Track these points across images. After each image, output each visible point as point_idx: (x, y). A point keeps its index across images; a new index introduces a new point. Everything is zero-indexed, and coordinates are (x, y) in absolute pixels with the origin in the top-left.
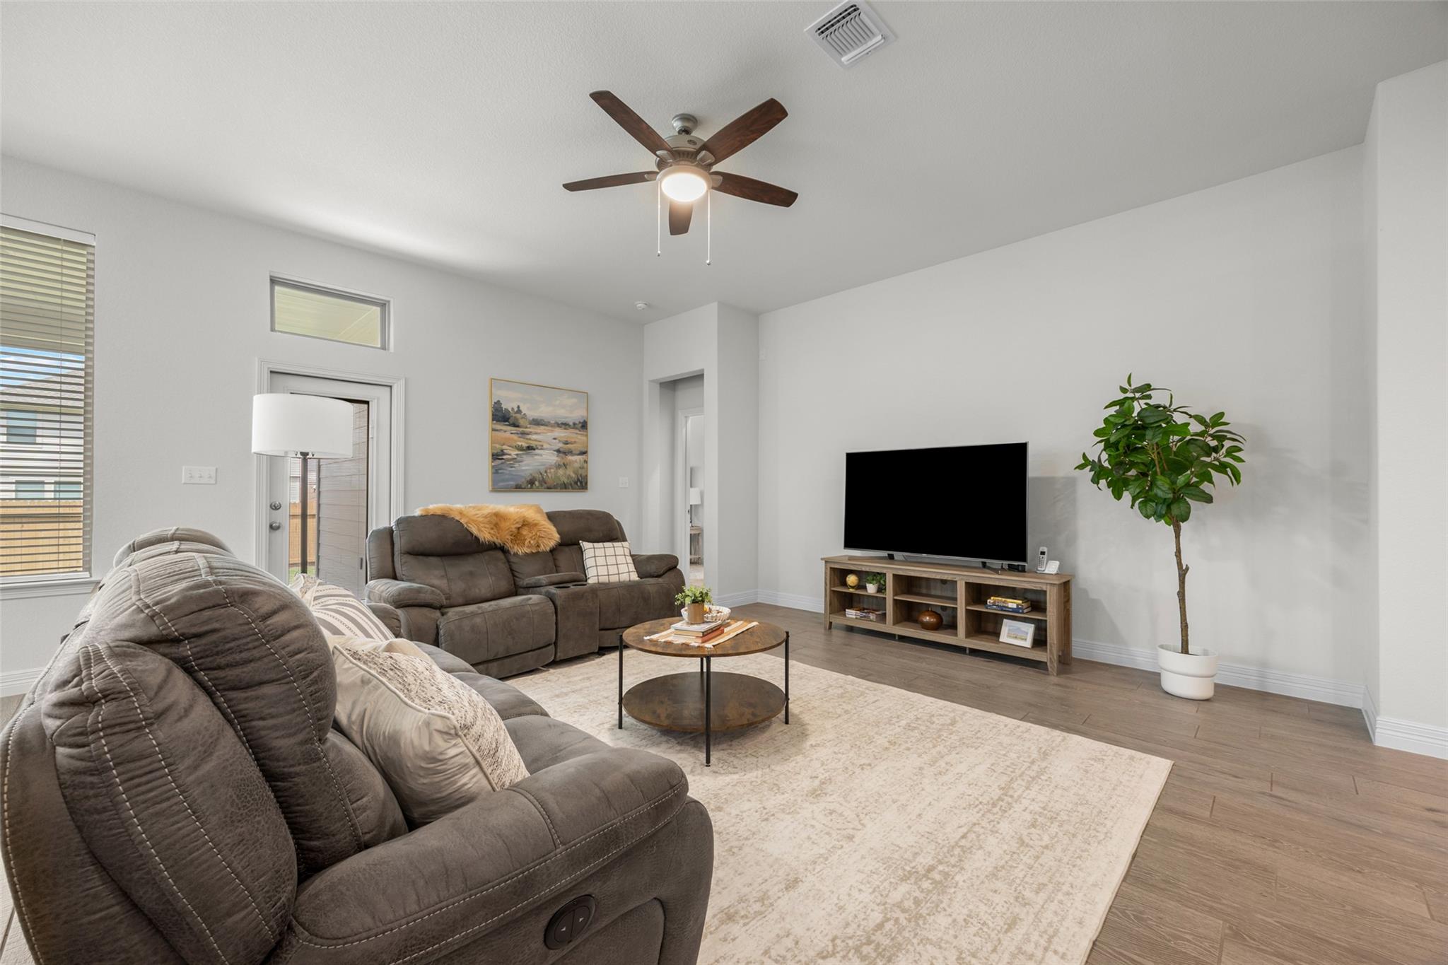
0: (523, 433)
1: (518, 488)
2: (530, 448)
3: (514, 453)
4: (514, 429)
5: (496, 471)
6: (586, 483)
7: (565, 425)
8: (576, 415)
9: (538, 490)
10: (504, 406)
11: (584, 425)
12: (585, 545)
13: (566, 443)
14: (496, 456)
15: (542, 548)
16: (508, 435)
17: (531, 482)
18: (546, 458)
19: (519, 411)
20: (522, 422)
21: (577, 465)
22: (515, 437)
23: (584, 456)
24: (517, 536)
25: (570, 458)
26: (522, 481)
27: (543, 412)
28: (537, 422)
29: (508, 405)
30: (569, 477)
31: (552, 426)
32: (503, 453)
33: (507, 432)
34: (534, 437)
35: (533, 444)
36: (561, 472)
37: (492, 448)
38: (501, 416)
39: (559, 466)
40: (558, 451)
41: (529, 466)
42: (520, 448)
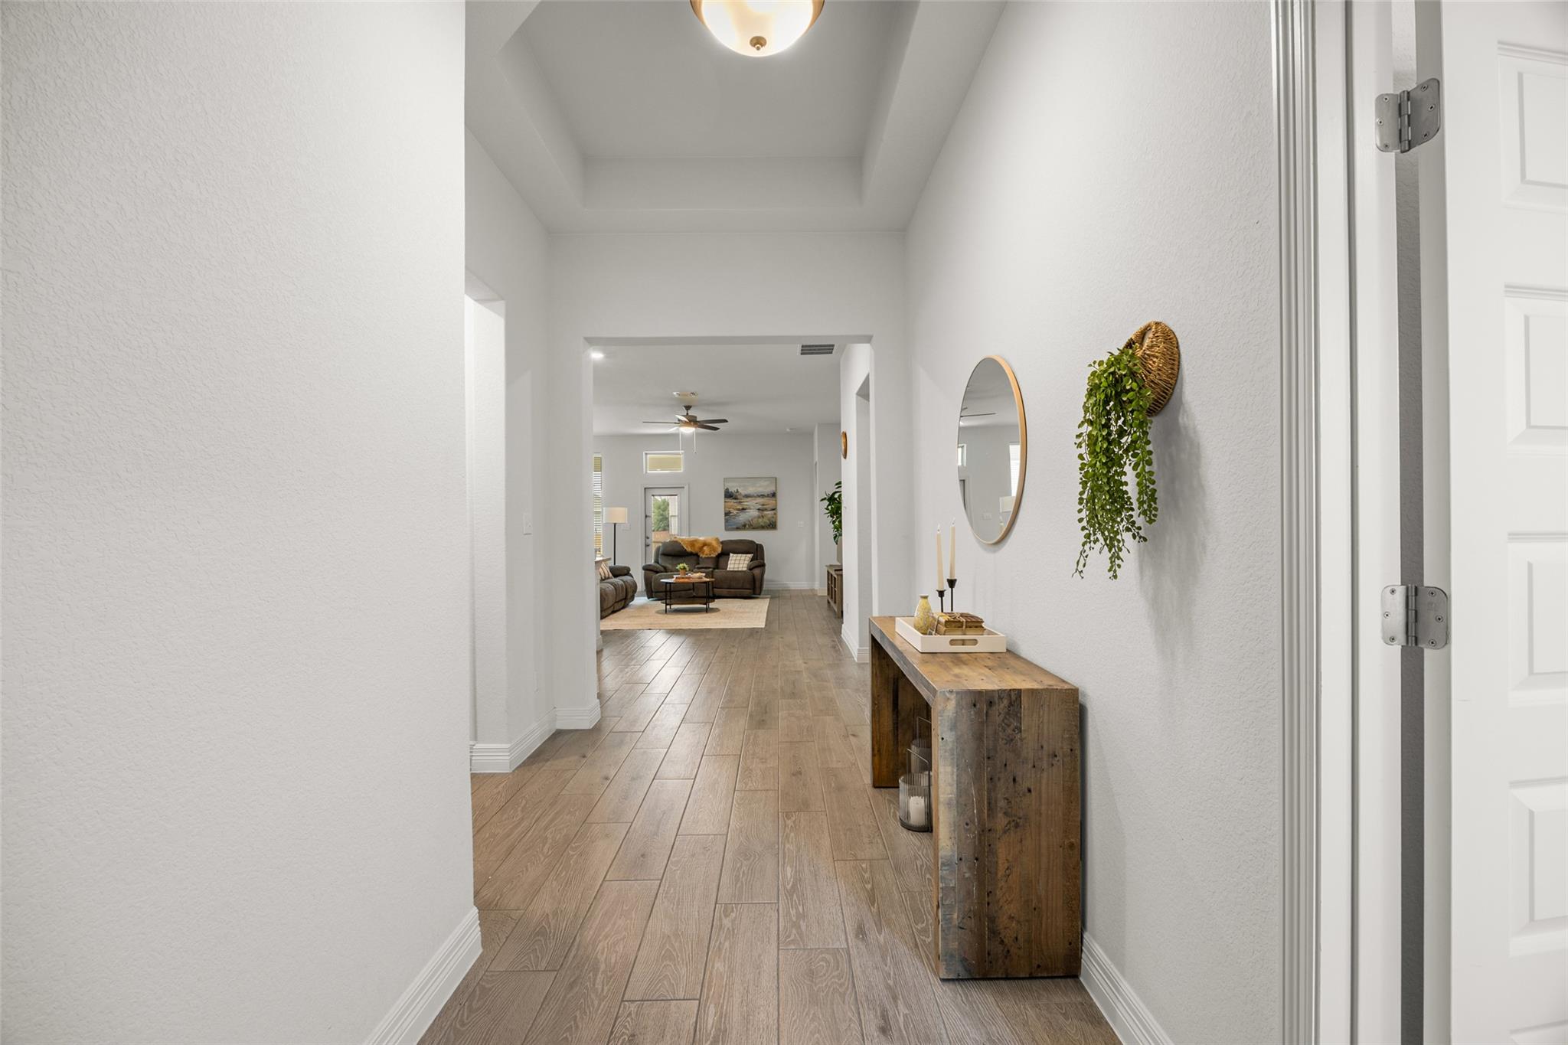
0: (740, 502)
1: (738, 529)
2: (743, 509)
3: (735, 512)
4: (735, 501)
5: (726, 521)
6: (775, 525)
7: (763, 496)
8: (770, 489)
9: (748, 529)
10: (730, 490)
11: (774, 495)
12: (731, 555)
13: (763, 505)
14: (726, 514)
15: (712, 555)
16: (732, 504)
17: (745, 526)
18: (752, 513)
19: (738, 491)
20: (739, 497)
21: (769, 516)
22: (735, 504)
23: (774, 511)
24: (701, 548)
25: (765, 512)
26: (739, 525)
27: (751, 490)
28: (747, 496)
29: (732, 490)
30: (765, 522)
31: (755, 497)
32: (730, 512)
33: (732, 502)
34: (746, 503)
35: (745, 507)
36: (760, 520)
37: (725, 510)
38: (728, 495)
39: (759, 517)
40: (759, 509)
41: (743, 518)
42: (739, 510)
